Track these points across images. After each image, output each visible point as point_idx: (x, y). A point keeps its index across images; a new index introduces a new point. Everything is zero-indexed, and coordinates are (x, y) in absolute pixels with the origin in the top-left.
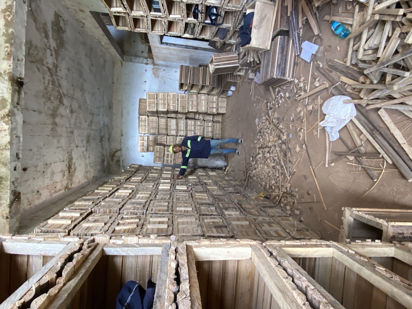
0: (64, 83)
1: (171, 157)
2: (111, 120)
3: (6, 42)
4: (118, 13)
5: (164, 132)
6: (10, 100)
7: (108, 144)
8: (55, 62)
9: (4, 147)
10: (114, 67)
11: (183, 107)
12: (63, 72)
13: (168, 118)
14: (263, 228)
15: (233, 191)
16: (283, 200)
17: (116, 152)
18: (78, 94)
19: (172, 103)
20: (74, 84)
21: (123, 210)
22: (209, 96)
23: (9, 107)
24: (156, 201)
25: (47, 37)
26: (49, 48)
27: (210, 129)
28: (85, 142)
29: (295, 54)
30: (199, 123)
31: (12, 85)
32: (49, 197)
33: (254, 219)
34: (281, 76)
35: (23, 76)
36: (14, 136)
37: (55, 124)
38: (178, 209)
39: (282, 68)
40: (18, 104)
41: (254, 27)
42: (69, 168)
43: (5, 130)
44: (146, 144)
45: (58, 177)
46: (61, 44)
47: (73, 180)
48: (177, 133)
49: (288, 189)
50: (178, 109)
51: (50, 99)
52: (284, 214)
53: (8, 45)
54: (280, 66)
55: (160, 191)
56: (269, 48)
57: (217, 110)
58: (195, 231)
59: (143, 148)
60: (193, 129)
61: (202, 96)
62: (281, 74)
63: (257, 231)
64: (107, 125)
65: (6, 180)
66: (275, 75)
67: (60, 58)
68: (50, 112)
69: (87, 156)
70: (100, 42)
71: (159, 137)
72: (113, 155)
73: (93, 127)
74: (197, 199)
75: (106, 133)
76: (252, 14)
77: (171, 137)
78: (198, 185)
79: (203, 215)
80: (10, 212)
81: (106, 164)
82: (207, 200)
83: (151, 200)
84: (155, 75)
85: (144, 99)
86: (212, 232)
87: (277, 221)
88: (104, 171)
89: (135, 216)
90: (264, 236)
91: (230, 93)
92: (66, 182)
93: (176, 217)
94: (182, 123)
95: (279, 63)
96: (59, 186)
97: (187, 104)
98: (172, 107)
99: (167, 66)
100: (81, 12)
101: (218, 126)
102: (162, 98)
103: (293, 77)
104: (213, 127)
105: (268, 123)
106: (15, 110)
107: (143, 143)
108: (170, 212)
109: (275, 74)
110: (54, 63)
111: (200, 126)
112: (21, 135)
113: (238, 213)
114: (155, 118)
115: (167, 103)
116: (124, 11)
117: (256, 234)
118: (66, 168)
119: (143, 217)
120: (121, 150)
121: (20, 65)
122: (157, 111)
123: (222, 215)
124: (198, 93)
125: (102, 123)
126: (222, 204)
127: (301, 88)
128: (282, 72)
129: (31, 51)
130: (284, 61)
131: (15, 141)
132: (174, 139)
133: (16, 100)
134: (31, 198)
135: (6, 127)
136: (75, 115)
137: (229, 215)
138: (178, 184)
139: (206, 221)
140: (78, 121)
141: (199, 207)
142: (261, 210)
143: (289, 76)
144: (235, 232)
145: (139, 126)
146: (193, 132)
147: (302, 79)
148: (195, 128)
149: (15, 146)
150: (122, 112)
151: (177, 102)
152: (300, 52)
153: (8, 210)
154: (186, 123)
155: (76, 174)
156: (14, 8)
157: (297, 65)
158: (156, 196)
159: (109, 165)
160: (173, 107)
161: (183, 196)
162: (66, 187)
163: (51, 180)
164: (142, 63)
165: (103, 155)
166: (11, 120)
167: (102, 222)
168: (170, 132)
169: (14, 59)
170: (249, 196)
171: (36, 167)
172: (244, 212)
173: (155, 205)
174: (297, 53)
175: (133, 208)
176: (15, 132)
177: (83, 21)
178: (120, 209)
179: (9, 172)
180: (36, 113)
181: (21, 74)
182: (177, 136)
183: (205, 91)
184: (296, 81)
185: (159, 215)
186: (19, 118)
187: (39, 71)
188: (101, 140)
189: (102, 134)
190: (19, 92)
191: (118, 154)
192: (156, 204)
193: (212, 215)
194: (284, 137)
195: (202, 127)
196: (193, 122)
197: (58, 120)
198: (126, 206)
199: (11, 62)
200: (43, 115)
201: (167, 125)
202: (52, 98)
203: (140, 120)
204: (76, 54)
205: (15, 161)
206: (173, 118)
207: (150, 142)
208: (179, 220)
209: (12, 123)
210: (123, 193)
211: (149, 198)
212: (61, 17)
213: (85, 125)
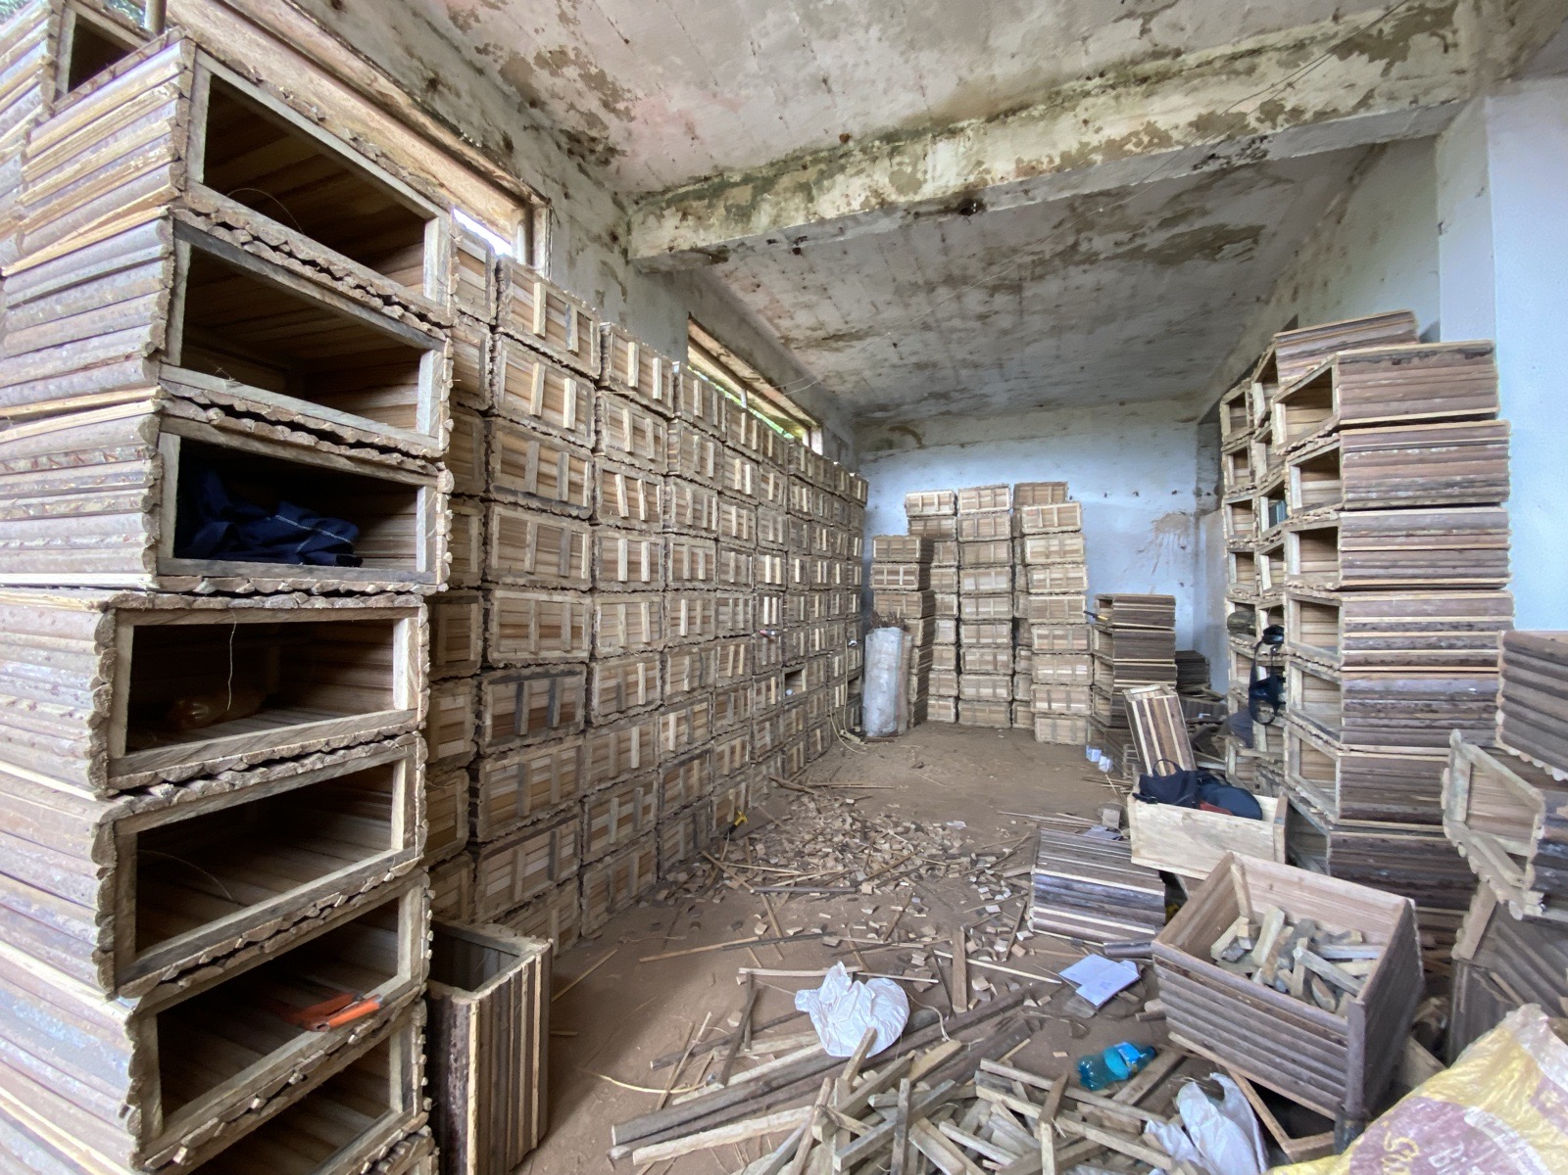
0: (1051, 287)
1: (890, 582)
2: (1006, 412)
3: (1065, 156)
4: (1251, 404)
5: (969, 557)
6: (918, 198)
7: (933, 413)
8: (1102, 256)
9: (812, 211)
10: (1175, 398)
11: (1041, 611)
12: (1083, 278)
13: (1013, 567)
14: (616, 801)
15: (758, 744)
16: (707, 867)
17: (915, 434)
18: (1036, 323)
19: (1054, 576)
20: (1063, 310)
21: (676, 484)
22: (1086, 689)
23: (902, 199)
24: (713, 552)
25: (1165, 224)
26: (1135, 236)
27: (986, 692)
28: (914, 359)
29: (1108, 940)
30: (1004, 657)
31: (956, 195)
32: (753, 308)
33: (651, 784)
34: (1037, 890)
35: (990, 209)
36: (840, 225)
37: (931, 288)
38: (683, 602)
39: (1059, 895)
40: (917, 215)
41: (1188, 814)
42: (837, 337)
43: (849, 204)
44: (930, 511)
45: (804, 318)
46: (1166, 258)
47: (810, 351)
48: (969, 595)
49: (727, 882)
50: (1037, 594)
51: (990, 264)
52: (667, 865)
53: (1057, 161)
54: (1067, 888)
55: (755, 560)
56: (1135, 860)
57: (1045, 715)
58: (608, 640)
59: (917, 505)
60: (983, 641)
61: (1085, 668)
62: (1044, 891)
63: (609, 784)
64: (987, 404)
65: (744, 231)
66: (1038, 871)
67: (1123, 264)
68: (956, 272)
69: (880, 371)
70: (1232, 352)
71: (952, 545)
72: (905, 429)
73: (964, 373)
74: (724, 648)
75: (962, 405)
76: (1257, 814)
77: (955, 578)
78: (783, 652)
79: (663, 663)
80: (682, 252)
81: (879, 415)
82: (723, 673)
83: (716, 540)
84: (1162, 521)
85: (1065, 495)
86: (604, 679)
87: (643, 839)
88: (858, 414)
89: (659, 509)
90: (593, 798)
91: (1094, 755)
92: (801, 337)
93: (657, 599)
94: (1001, 608)
95: (1076, 886)
96: (785, 323)
97: (1055, 621)
98: (1041, 577)
99: (1196, 554)
100: (1291, 292)
101: (1000, 718)
102: (1068, 548)
103: (1036, 926)
104: (995, 701)
105: (934, 851)
106: (900, 214)
107: (932, 504)
108: (673, 585)
109: (1043, 872)
110: (1096, 254)
111: (995, 662)
112: (849, 235)
113: (671, 746)
114: (1005, 531)
115: (1049, 561)
116: (1256, 422)
117: (600, 781)
118: (832, 331)
119: (658, 527)
120: (922, 447)
121: (1015, 199)
122: (1023, 535)
123: (664, 706)
124: (1093, 656)
125: (986, 390)
126: (707, 710)
127: (992, 944)
128: (1048, 893)
129: (1105, 199)
130: (1083, 902)
131: (828, 228)
132: (950, 586)
133: (923, 209)
134: (739, 274)
135: (856, 205)
136: (977, 325)
137: (666, 724)
138: (784, 603)
139: (641, 666)
140: (963, 335)
141: (690, 653)
142: (685, 807)
143: (1037, 914)
144: (604, 731)
145: (978, 489)
146: (974, 641)
147: (1018, 951)
148: (988, 646)
149: (818, 230)
150: (1033, 437)
151: (1057, 591)
152: (1111, 957)
153: (686, 246)
154: (1001, 621)
155: (825, 353)
156: (1163, 150)
157: (1073, 944)
158: (732, 550)
159: (879, 423)
160: (1040, 581)
161: (735, 614)
162: (787, 340)
163: (795, 305)
164: (1199, 480)
165: (898, 406)
166: (873, 210)
167: (634, 443)
168: (969, 575)
169: (1021, 183)
170: (739, 783)
171: (812, 270)
172: (676, 761)
173: (696, 550)
174: (1108, 947)
175: (682, 503)
176: (849, 223)
177: (1274, 300)
178: (679, 476)
179: (760, 232)
180: (941, 245)
181: (993, 204)
182: (959, 595)
183: (1101, 675)
184: (1021, 936)
185: (661, 561)
186: (886, 225)
187: (1055, 227)
188: (936, 396)
189: (955, 395)
190: (947, 210)
191: (910, 440)
192: (700, 553)
193: (664, 682)
194: (866, 888)
195: (990, 668)
196: (1005, 640)
197: (943, 293)
198: (689, 490)
199: (1012, 179)
200: (942, 259)
201: (990, 565)
202: (995, 269)
203: (998, 491)
204: (1160, 298)
205: (787, 238)
206: (1013, 580)
207: (935, 523)
208: (643, 605)
209: (866, 214)
210: (742, 476)
211: (727, 534)
212: (1256, 242)
213: (961, 353)
